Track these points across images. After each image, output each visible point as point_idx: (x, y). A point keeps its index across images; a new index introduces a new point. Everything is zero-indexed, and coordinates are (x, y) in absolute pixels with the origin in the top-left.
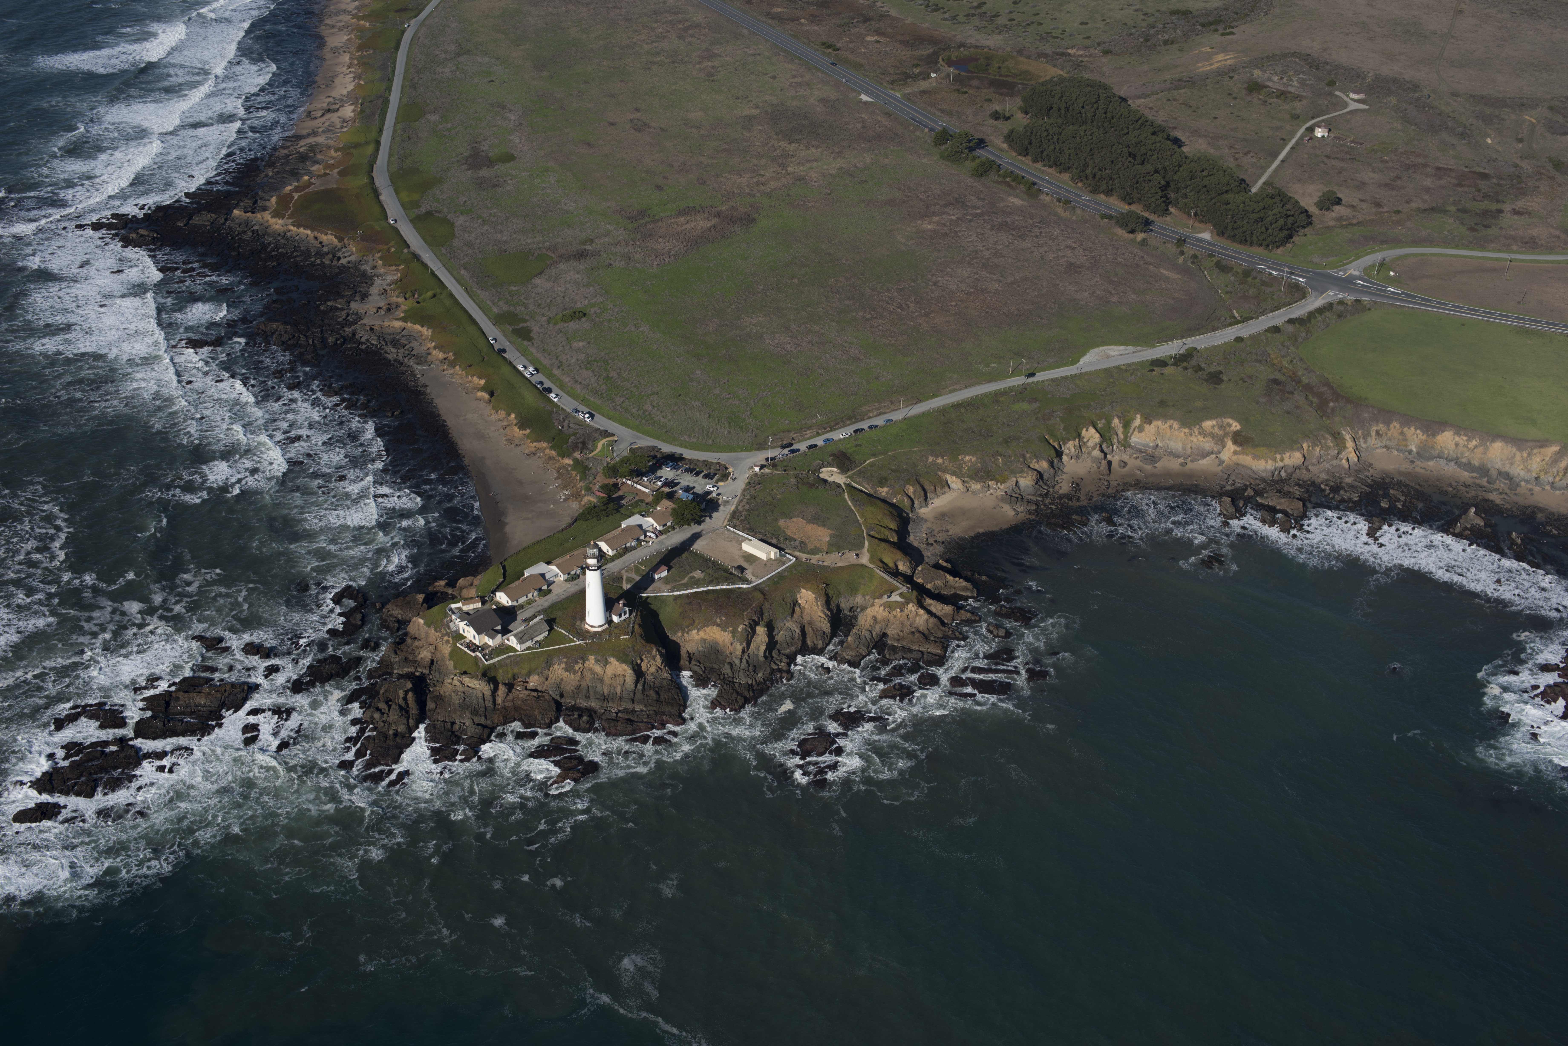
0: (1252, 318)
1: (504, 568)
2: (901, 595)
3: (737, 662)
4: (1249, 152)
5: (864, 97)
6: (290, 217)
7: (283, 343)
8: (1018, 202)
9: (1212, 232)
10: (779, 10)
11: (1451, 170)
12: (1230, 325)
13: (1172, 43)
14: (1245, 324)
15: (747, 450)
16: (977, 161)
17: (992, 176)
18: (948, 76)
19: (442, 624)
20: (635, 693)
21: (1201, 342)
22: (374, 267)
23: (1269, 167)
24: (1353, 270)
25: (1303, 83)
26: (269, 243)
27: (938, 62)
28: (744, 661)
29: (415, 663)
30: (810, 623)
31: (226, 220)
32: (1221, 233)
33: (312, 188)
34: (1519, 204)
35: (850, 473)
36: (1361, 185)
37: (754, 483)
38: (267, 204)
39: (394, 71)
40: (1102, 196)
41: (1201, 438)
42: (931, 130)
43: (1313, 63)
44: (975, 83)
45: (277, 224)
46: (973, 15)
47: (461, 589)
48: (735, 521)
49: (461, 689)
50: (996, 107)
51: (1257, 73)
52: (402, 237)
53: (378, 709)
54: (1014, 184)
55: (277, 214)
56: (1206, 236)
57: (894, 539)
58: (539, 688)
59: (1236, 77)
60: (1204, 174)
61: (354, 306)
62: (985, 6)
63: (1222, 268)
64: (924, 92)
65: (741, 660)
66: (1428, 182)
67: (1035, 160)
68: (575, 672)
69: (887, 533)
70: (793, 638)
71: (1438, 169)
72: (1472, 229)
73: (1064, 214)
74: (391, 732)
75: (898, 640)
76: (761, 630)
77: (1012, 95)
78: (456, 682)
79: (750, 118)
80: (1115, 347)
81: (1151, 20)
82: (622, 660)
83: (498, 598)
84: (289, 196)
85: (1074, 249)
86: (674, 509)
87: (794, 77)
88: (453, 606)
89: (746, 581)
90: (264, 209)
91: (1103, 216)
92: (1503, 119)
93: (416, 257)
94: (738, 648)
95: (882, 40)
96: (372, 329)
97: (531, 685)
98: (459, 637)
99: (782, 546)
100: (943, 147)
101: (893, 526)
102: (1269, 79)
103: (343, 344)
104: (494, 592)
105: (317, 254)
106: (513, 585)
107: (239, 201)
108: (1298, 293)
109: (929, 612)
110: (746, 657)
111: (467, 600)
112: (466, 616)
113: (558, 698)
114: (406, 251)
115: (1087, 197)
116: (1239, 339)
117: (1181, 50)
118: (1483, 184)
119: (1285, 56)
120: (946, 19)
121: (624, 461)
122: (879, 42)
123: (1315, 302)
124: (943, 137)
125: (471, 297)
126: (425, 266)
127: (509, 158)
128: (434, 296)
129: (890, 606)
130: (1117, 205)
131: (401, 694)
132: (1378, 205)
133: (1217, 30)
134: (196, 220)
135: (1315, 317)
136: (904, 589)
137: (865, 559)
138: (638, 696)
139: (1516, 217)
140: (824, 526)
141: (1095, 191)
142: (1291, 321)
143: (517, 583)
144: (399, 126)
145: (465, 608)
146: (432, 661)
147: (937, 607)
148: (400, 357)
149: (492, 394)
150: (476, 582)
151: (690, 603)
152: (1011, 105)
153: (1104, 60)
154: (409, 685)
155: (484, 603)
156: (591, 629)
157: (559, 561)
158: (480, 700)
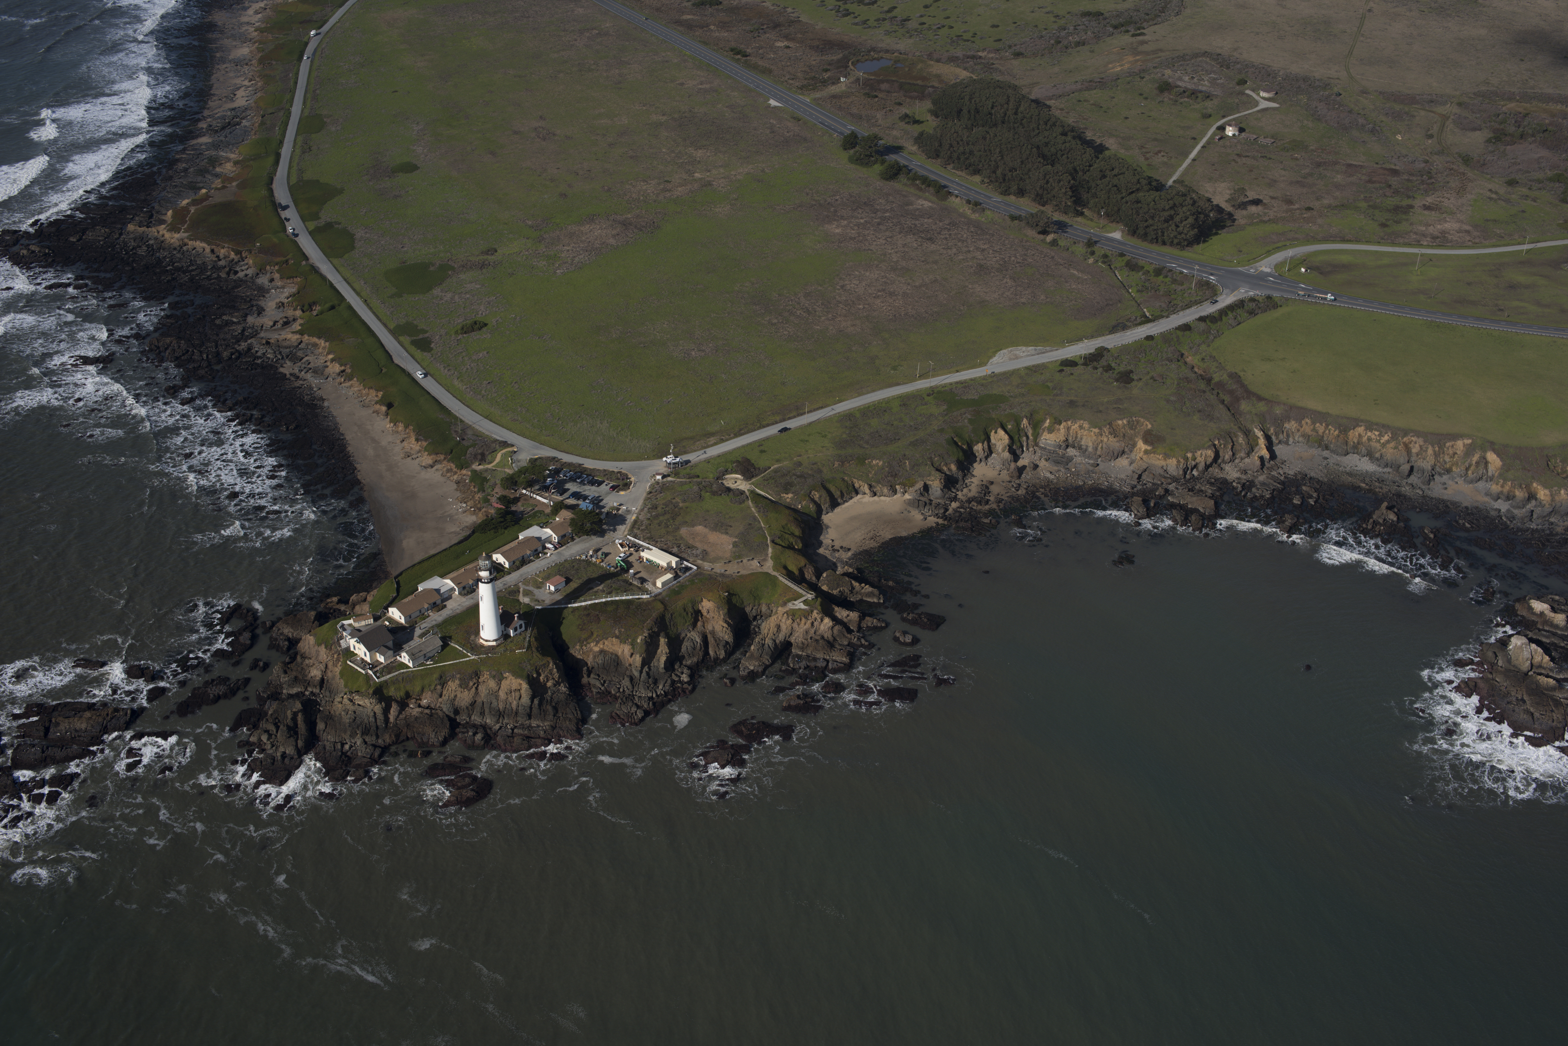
0: (1162, 317)
1: (398, 583)
2: (805, 602)
3: (636, 674)
4: (1160, 152)
5: (773, 103)
6: (186, 231)
7: (177, 358)
8: (927, 204)
9: (1123, 232)
10: (689, 17)
11: (1361, 167)
12: (1140, 324)
13: (1084, 44)
14: (1156, 323)
15: (648, 458)
16: (886, 164)
17: (902, 178)
18: (858, 80)
19: (332, 643)
20: (531, 708)
21: (1112, 341)
22: (272, 280)
23: (1181, 166)
24: (1265, 266)
25: (1213, 82)
26: (165, 258)
27: (847, 67)
28: (644, 674)
29: (307, 683)
30: (713, 633)
31: (121, 234)
32: (1133, 232)
33: (211, 201)
34: (1429, 200)
35: (754, 480)
36: (1272, 183)
37: (657, 490)
38: (163, 218)
39: (296, 83)
40: (1013, 197)
41: (1111, 438)
42: (841, 133)
43: (1223, 62)
44: (885, 86)
45: (173, 238)
46: (884, 19)
47: (354, 606)
48: (636, 531)
49: (351, 708)
50: (904, 110)
51: (1168, 72)
52: (301, 250)
53: (267, 731)
54: (923, 187)
55: (173, 228)
56: (1117, 235)
57: (799, 545)
58: (432, 706)
59: (1147, 77)
60: (1114, 172)
61: (250, 319)
62: (896, 11)
63: (1132, 266)
64: (834, 97)
65: (641, 672)
66: (1339, 178)
67: (945, 163)
68: (469, 689)
69: (792, 540)
70: (694, 649)
71: (1350, 166)
72: (1384, 225)
73: (975, 216)
74: (279, 754)
75: (802, 649)
76: (662, 641)
77: (922, 98)
78: (346, 701)
79: (657, 125)
80: (1024, 348)
81: (1062, 22)
82: (516, 675)
83: (390, 614)
84: (186, 209)
85: (983, 250)
86: (572, 519)
87: (703, 83)
88: (346, 622)
89: (646, 592)
90: (162, 222)
91: (1013, 218)
92: (1413, 116)
93: (314, 270)
94: (638, 659)
95: (791, 44)
96: (268, 343)
97: (424, 702)
98: (349, 654)
99: (684, 555)
100: (852, 152)
101: (797, 532)
102: (1180, 79)
103: (238, 358)
104: (386, 608)
105: (214, 267)
106: (406, 600)
107: (135, 215)
108: (1209, 292)
109: (834, 619)
110: (646, 669)
111: (359, 617)
112: (356, 633)
113: (452, 716)
114: (304, 262)
115: (997, 198)
116: (1149, 338)
117: (1092, 52)
118: (1394, 181)
119: (1196, 56)
120: (856, 24)
121: (522, 471)
122: (788, 47)
123: (1226, 300)
124: (851, 141)
125: (370, 309)
126: (324, 278)
127: (410, 168)
128: (332, 308)
129: (793, 615)
130: (1027, 206)
131: (289, 714)
132: (1289, 202)
133: (1128, 31)
134: (90, 235)
135: (1226, 314)
136: (810, 596)
137: (769, 566)
138: (535, 710)
139: (1426, 212)
140: (727, 533)
141: (1006, 193)
142: (1202, 319)
143: (410, 598)
144: (300, 138)
145: (356, 625)
146: (322, 680)
147: (841, 613)
148: (296, 371)
149: (390, 406)
150: (369, 598)
151: (588, 615)
152: (922, 109)
153: (1015, 62)
154: (298, 706)
155: (376, 619)
156: (486, 644)
157: (454, 574)
158: (372, 719)
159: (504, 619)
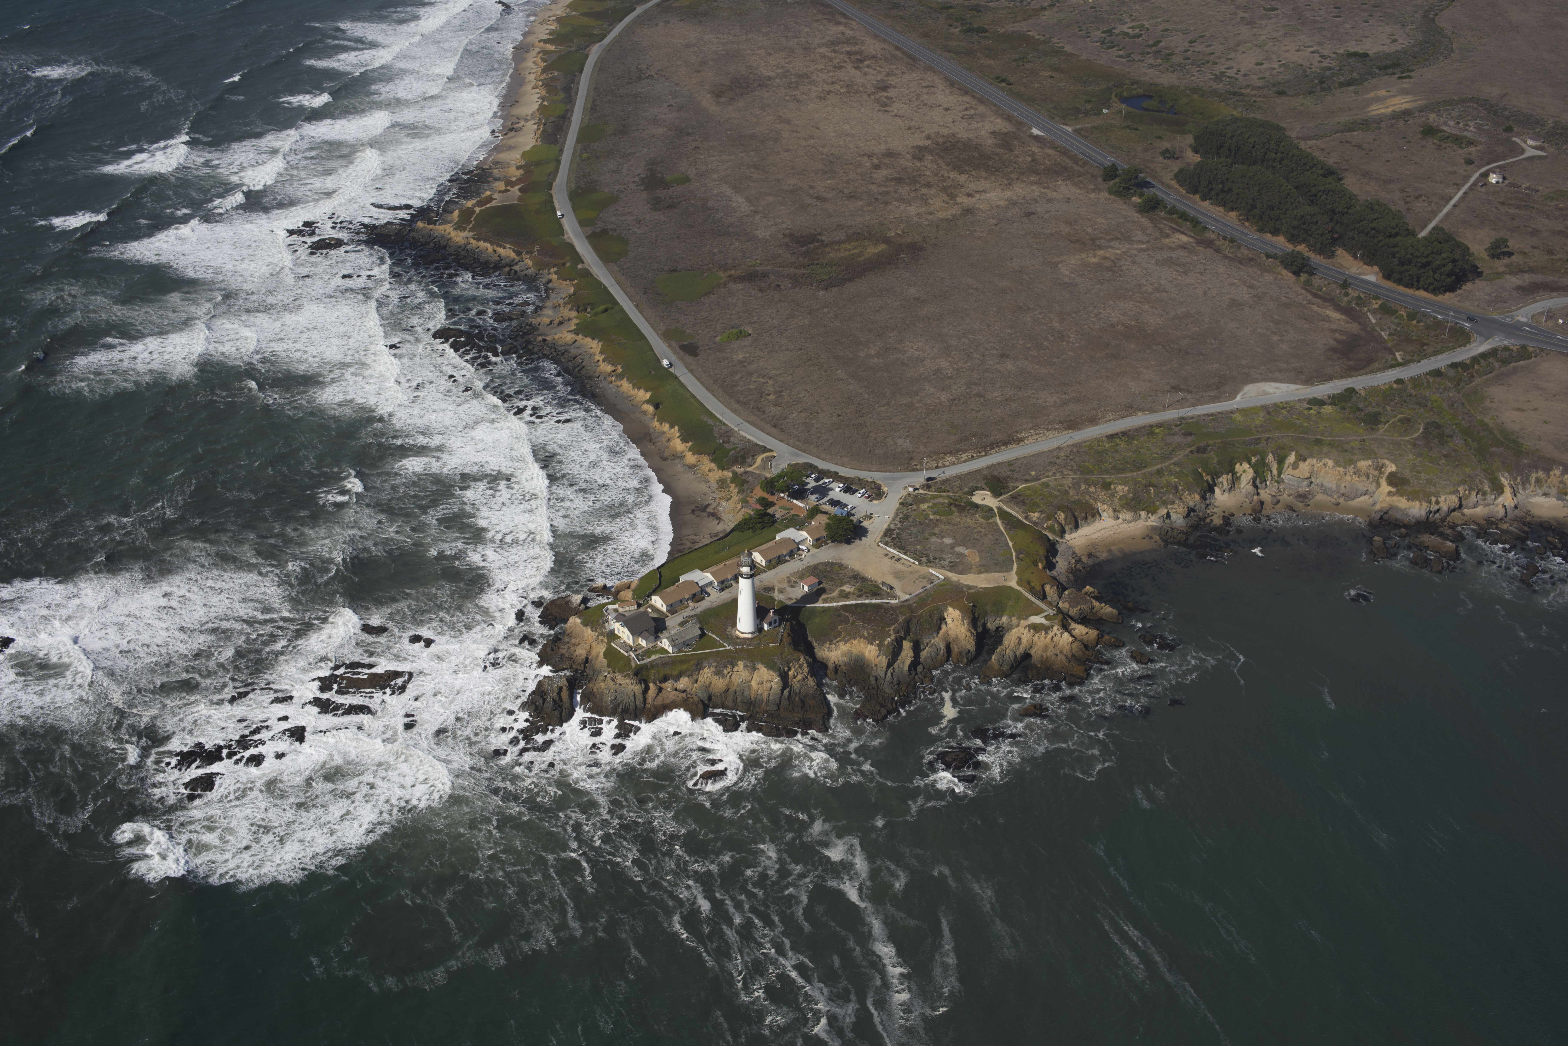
0: (1414, 361)
1: (661, 574)
2: (1046, 617)
3: (882, 675)
4: (1420, 196)
5: (1035, 131)
6: (471, 230)
8: (1185, 239)
9: (1378, 274)
10: (956, 43)
12: (1392, 367)
13: (1348, 85)
14: (1407, 367)
15: (901, 471)
16: (1144, 198)
17: (1159, 212)
18: (1120, 112)
19: (597, 625)
20: (780, 699)
21: (1360, 382)
22: (550, 281)
23: (1440, 211)
24: (1522, 316)
25: (1479, 128)
26: (449, 256)
27: (1110, 99)
28: (889, 675)
29: (571, 660)
30: (956, 641)
31: (410, 231)
32: (1388, 276)
33: (494, 203)
35: (1002, 497)
36: (1535, 232)
37: (908, 501)
38: (448, 218)
39: (577, 94)
40: (1269, 235)
41: (1355, 478)
42: (1102, 165)
43: (1491, 109)
44: (1147, 120)
45: (458, 237)
46: (1149, 53)
47: (618, 592)
48: (887, 539)
49: (613, 686)
50: (1166, 145)
51: (1432, 117)
52: (577, 253)
54: (1180, 221)
55: (459, 227)
56: (1373, 278)
58: (688, 690)
59: (1411, 121)
60: (1374, 216)
63: (1387, 310)
64: (1095, 128)
65: (886, 673)
67: (1204, 199)
68: (724, 677)
69: (1036, 557)
70: (937, 654)
73: (1229, 253)
75: (1041, 661)
76: (907, 645)
77: (1183, 132)
78: (608, 680)
79: (921, 149)
80: (1273, 385)
81: (1327, 62)
82: (769, 667)
83: (653, 602)
84: (471, 209)
85: (1237, 286)
86: (827, 525)
87: (966, 109)
88: (611, 607)
89: (895, 597)
90: (447, 222)
91: (1268, 256)
93: (589, 273)
94: (884, 661)
95: (1056, 75)
96: (545, 340)
97: (681, 686)
98: (613, 636)
99: (932, 565)
100: (1112, 183)
102: (1445, 124)
104: (649, 596)
105: (495, 266)
106: (668, 590)
108: (1461, 337)
109: (1073, 635)
110: (891, 670)
111: (623, 602)
112: (620, 617)
113: (706, 700)
114: (579, 266)
115: (1253, 236)
116: (1399, 381)
117: (1356, 93)
119: (1464, 101)
120: (1121, 57)
121: (781, 476)
122: (1053, 77)
123: (1479, 347)
124: (1111, 173)
125: (641, 312)
126: (599, 281)
127: (684, 180)
128: (606, 310)
129: (1036, 628)
130: (1282, 244)
131: (557, 688)
132: (1550, 252)
133: (1394, 74)
135: (1478, 362)
136: (1051, 612)
137: (1013, 582)
138: (784, 702)
140: (975, 547)
141: (1261, 230)
142: (1454, 365)
143: (672, 588)
144: (580, 146)
145: (621, 610)
146: (587, 659)
147: (1081, 631)
149: (657, 407)
150: (633, 586)
151: (838, 615)
152: (1182, 143)
153: (1278, 101)
154: (563, 681)
155: (639, 606)
156: (742, 636)
157: (714, 569)
158: (632, 699)
159: (760, 612)
